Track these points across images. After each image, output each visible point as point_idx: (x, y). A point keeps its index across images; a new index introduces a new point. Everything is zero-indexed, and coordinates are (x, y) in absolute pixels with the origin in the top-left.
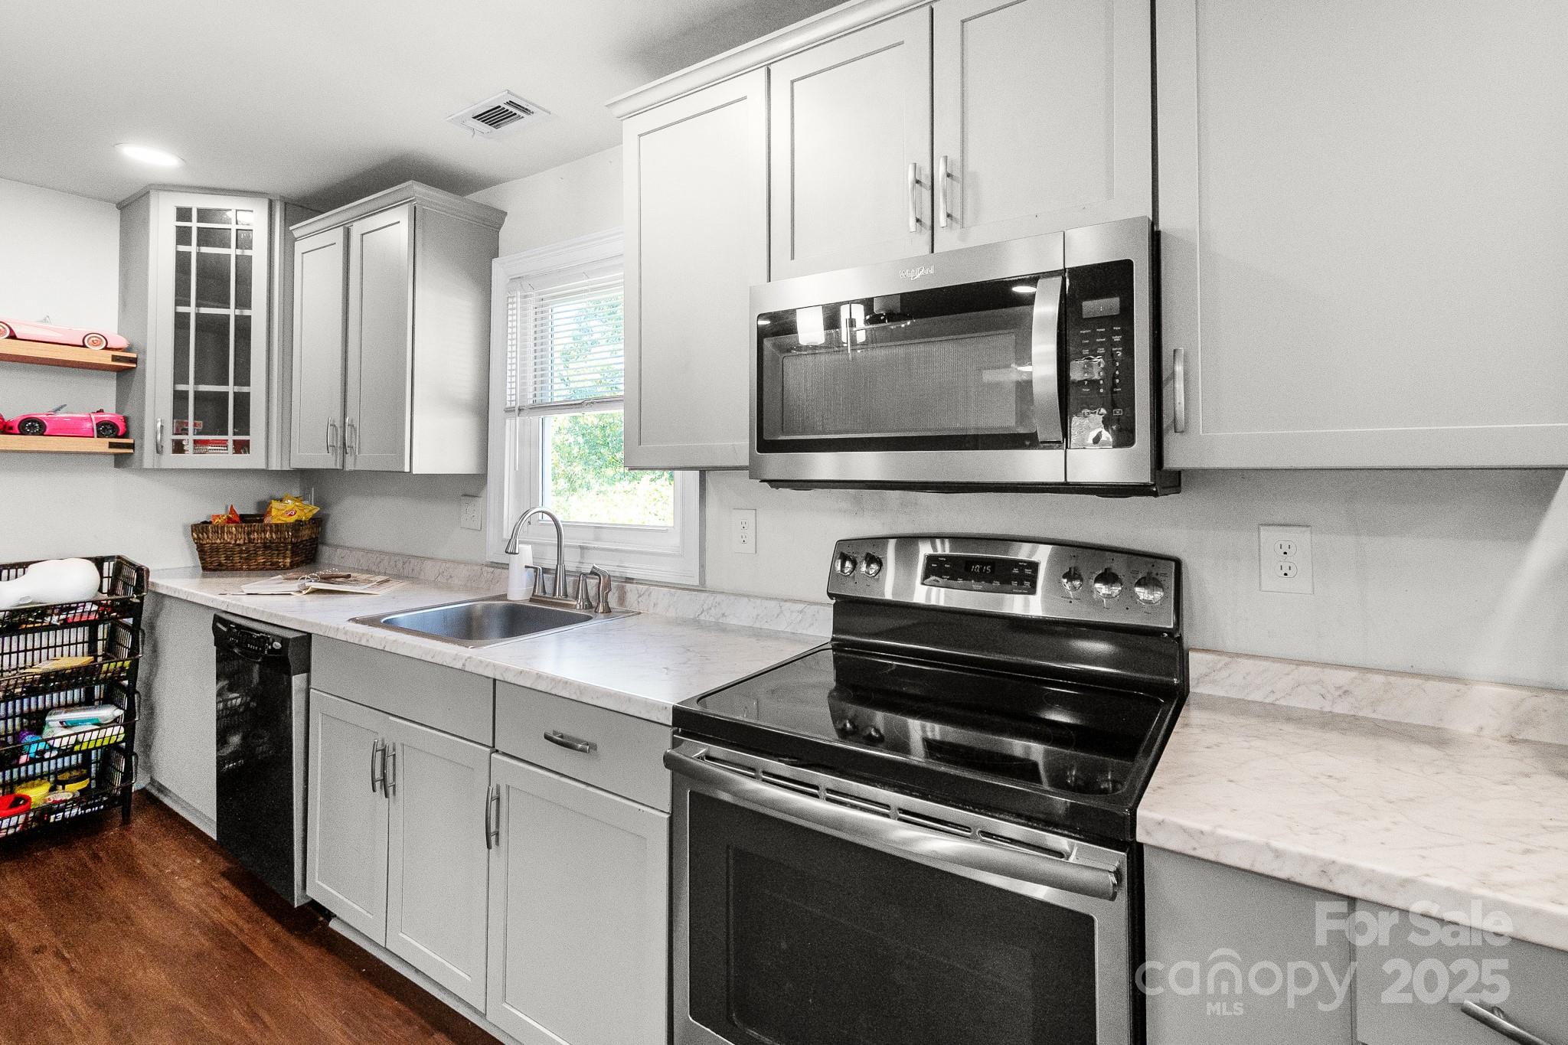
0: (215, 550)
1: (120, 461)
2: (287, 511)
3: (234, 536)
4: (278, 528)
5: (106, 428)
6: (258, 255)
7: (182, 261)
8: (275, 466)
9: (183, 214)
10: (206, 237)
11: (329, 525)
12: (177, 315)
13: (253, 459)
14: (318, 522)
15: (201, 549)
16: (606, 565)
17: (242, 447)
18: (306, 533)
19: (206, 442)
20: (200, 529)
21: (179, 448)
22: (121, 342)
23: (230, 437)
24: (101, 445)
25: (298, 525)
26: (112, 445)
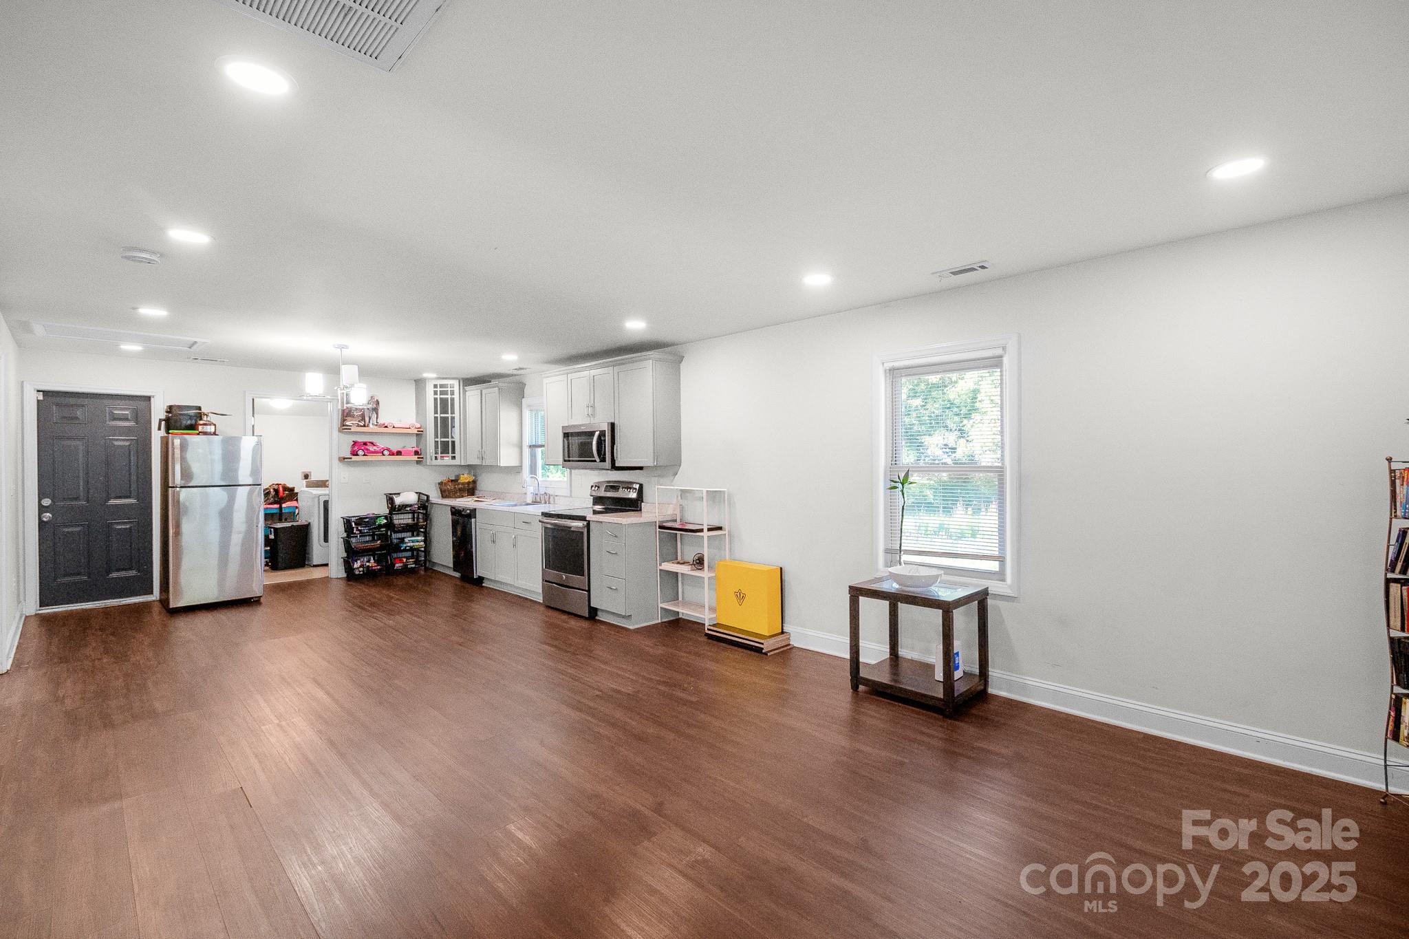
0: (445, 491)
1: (418, 462)
2: (465, 478)
3: (450, 486)
4: (463, 484)
5: (416, 453)
6: (456, 397)
7: (436, 400)
8: (463, 464)
9: (435, 386)
10: (442, 393)
11: (478, 483)
12: (435, 417)
13: (457, 462)
14: (474, 482)
15: (441, 491)
16: (550, 491)
17: (454, 458)
18: (471, 486)
19: (443, 457)
20: (441, 484)
21: (436, 458)
22: (418, 426)
23: (450, 455)
24: (415, 458)
25: (469, 483)
26: (418, 458)
